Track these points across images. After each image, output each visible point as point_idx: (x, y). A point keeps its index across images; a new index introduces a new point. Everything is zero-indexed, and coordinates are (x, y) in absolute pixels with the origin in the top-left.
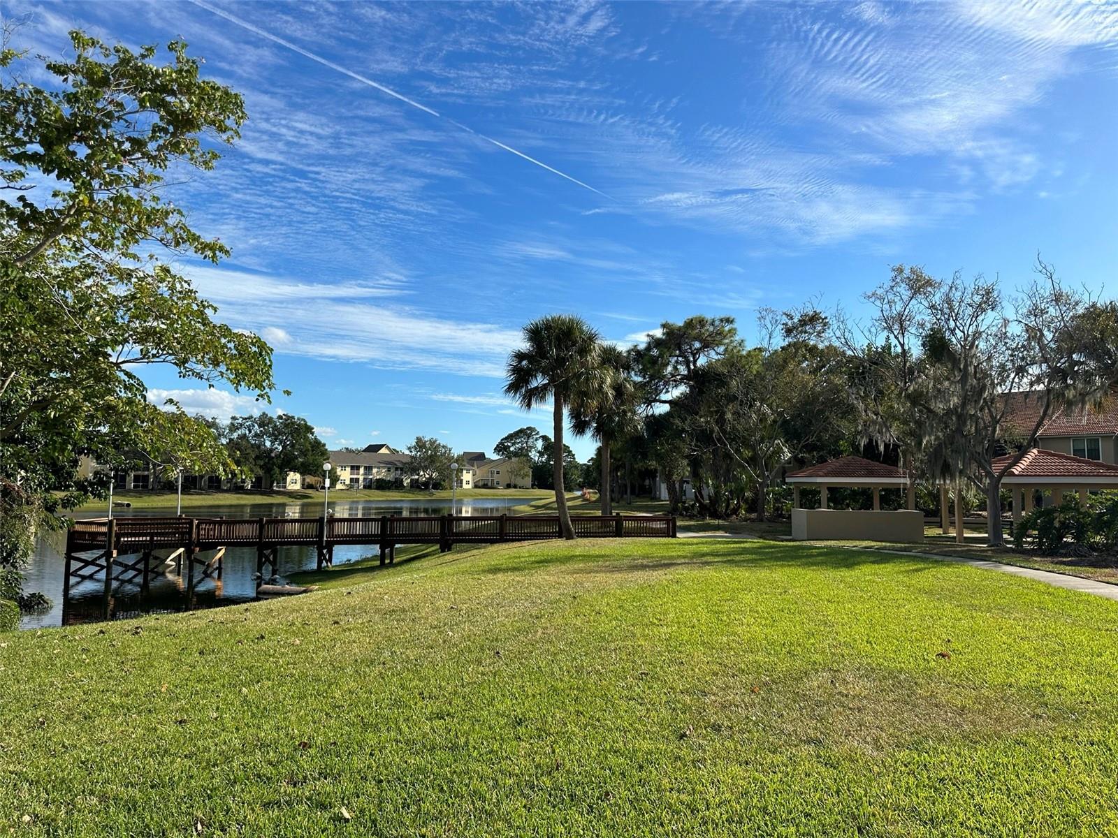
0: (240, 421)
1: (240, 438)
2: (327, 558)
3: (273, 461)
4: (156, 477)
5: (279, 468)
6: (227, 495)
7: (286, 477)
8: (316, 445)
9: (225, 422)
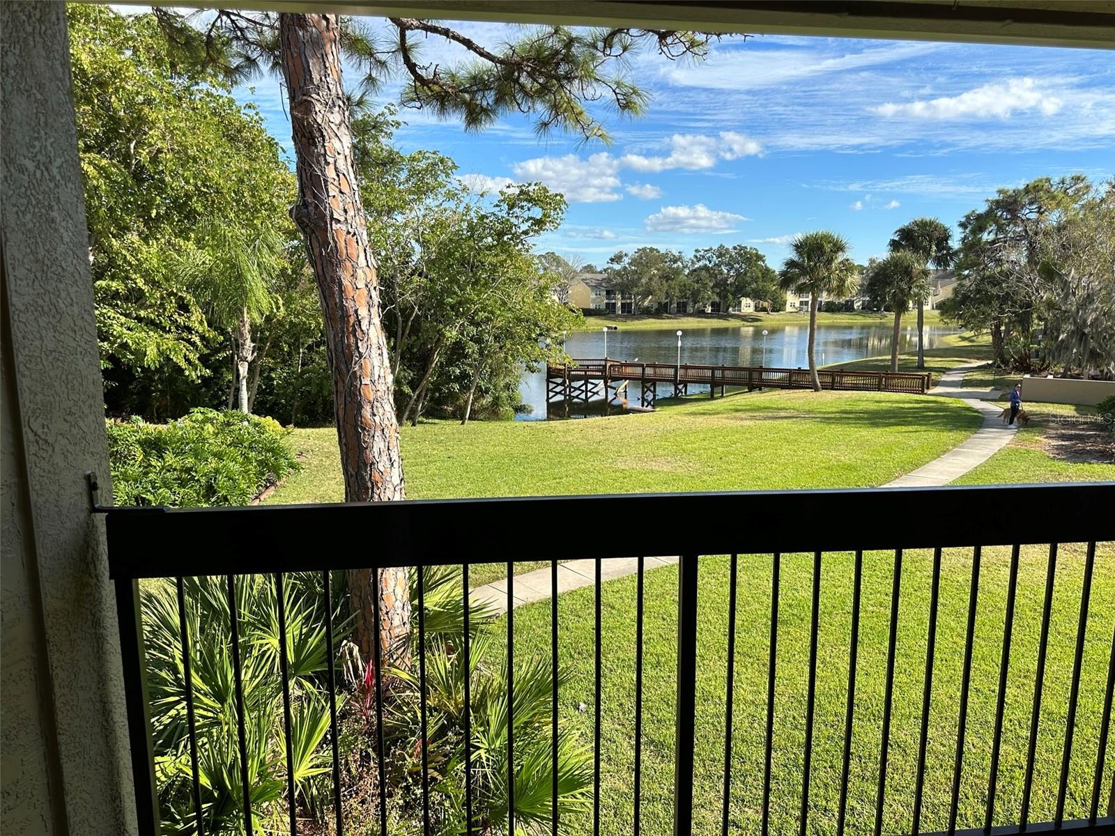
0: (702, 253)
1: (700, 269)
2: (683, 390)
3: (729, 288)
4: (636, 305)
5: (734, 294)
6: (690, 319)
7: (740, 302)
8: (767, 272)
9: (689, 255)
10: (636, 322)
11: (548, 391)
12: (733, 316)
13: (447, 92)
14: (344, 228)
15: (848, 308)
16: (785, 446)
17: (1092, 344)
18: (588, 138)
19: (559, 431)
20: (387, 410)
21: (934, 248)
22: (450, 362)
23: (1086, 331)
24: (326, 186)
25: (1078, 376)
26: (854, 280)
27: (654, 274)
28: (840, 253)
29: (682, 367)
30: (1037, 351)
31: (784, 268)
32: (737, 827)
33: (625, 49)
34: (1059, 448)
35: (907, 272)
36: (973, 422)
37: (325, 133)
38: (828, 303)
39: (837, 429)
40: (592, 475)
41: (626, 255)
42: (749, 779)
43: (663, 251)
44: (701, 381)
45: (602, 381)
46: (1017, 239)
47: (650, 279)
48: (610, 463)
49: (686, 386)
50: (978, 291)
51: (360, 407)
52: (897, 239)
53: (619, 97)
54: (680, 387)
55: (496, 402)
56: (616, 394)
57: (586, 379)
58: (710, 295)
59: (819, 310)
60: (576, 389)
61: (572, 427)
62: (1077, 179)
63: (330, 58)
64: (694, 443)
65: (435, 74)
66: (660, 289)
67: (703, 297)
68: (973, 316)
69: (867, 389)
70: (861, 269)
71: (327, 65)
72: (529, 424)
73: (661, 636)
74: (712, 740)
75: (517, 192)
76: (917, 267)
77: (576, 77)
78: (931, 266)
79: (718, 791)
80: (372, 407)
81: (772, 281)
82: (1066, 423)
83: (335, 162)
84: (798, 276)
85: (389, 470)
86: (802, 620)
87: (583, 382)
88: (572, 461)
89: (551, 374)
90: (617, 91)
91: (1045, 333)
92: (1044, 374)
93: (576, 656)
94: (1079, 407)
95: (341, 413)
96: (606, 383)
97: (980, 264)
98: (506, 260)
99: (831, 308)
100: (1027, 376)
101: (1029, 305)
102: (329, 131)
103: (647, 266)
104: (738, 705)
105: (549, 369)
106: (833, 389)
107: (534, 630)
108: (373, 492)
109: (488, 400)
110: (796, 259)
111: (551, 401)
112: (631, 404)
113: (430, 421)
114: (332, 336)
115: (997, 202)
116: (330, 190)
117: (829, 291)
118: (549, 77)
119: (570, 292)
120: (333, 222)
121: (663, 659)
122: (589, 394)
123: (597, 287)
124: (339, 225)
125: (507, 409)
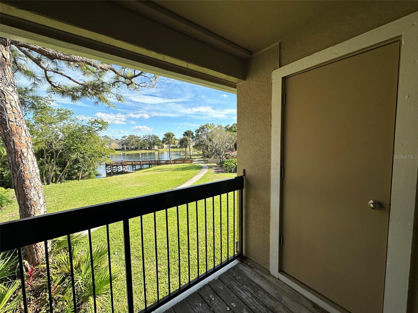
0: (145, 136)
1: (145, 139)
2: (142, 167)
3: (152, 144)
4: (130, 148)
5: (153, 145)
6: (143, 150)
7: (154, 147)
8: (159, 140)
9: (142, 136)
10: (130, 152)
11: (106, 170)
12: (153, 150)
13: (64, 91)
14: (15, 124)
15: (176, 147)
16: (166, 177)
17: (218, 152)
18: (110, 106)
19: (109, 180)
20: (37, 181)
21: (191, 136)
22: (74, 164)
23: (217, 150)
24: (6, 110)
25: (216, 158)
26: (177, 142)
27: (134, 141)
28: (174, 136)
29: (142, 161)
30: (210, 154)
31: (163, 139)
32: (160, 272)
33: (118, 87)
34: (215, 171)
35: (187, 140)
36: (201, 168)
37: (5, 93)
38: (172, 147)
39: (176, 172)
40: (119, 190)
41: (126, 136)
42: (162, 258)
43: (135, 136)
44: (147, 164)
45: (121, 166)
46: (204, 134)
47: (133, 142)
48: (124, 186)
49: (143, 166)
50: (199, 144)
51: (24, 181)
52: (184, 134)
53: (117, 97)
54: (142, 166)
55: (90, 174)
56: (125, 169)
57: (117, 166)
58: (148, 145)
59: (171, 148)
60: (114, 168)
61: (113, 178)
62: (213, 124)
63: (7, 70)
64: (145, 178)
65: (59, 85)
66: (135, 144)
67: (146, 146)
68: (199, 148)
69: (181, 163)
70: (178, 140)
71: (6, 72)
72: (100, 179)
73: (138, 228)
74: (152, 251)
75: (94, 120)
76: (188, 139)
77: (105, 91)
78: (191, 139)
79: (154, 264)
80: (30, 180)
81: (161, 142)
82: (215, 166)
83: (10, 103)
84: (166, 141)
85: (38, 200)
86: (172, 215)
87: (116, 167)
88: (113, 187)
89: (107, 165)
90: (117, 96)
91: (211, 151)
92: (211, 158)
93: (114, 239)
94: (217, 164)
95: (16, 184)
96: (122, 166)
97: (199, 139)
98: (91, 137)
99: (173, 147)
100: (209, 159)
101: (208, 146)
102: (7, 93)
103: (132, 139)
104: (158, 240)
105: (106, 164)
106: (175, 164)
107: (101, 236)
108: (31, 208)
109: (87, 173)
110: (165, 137)
111: (107, 172)
112: (129, 171)
113: (67, 181)
114: (10, 159)
115: (201, 127)
116: (8, 111)
117: (172, 144)
118: (97, 90)
119: (112, 145)
120: (10, 122)
121: (139, 234)
122: (118, 169)
123: (119, 144)
124: (12, 123)
125: (93, 175)
